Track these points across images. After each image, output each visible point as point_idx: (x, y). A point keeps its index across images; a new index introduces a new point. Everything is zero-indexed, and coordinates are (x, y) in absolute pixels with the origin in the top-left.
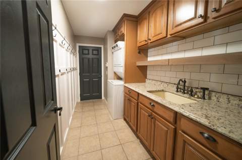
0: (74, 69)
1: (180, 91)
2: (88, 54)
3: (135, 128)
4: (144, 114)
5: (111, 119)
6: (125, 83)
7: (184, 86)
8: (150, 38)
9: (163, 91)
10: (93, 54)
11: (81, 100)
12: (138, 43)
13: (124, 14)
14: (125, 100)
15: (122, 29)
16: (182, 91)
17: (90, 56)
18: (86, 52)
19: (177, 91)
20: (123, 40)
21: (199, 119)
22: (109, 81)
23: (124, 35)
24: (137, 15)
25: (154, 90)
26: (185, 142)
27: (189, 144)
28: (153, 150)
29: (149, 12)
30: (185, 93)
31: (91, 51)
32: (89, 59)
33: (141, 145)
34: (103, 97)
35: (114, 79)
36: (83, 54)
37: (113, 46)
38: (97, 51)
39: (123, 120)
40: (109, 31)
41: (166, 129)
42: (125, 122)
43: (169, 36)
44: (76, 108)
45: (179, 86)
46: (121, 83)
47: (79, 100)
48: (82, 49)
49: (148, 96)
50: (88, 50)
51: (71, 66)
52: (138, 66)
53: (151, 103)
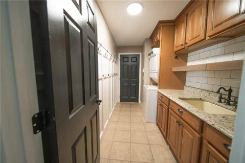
0: (116, 75)
1: (225, 102)
2: (128, 61)
3: (165, 134)
4: (174, 121)
5: (144, 121)
6: (159, 88)
7: (230, 96)
8: (187, 41)
9: (201, 99)
10: (132, 61)
11: (121, 101)
12: (175, 47)
13: (160, 21)
14: (158, 105)
15: (158, 36)
16: (227, 102)
17: (130, 63)
18: (126, 60)
19: (220, 101)
20: (158, 47)
21: (224, 129)
22: (145, 86)
23: (159, 42)
24: (174, 19)
25: (188, 97)
26: (209, 153)
27: (212, 156)
28: (180, 158)
29: (187, 14)
30: (229, 105)
31: (130, 59)
32: (128, 66)
33: (170, 152)
34: (140, 101)
35: (151, 85)
36: (123, 61)
37: (149, 53)
38: (135, 59)
39: (155, 125)
40: (146, 39)
41: (192, 138)
42: (157, 126)
43: (207, 38)
44: (116, 107)
45: (223, 96)
46: (156, 88)
47: (119, 101)
48: (123, 57)
49: (177, 103)
50: (128, 58)
51: (113, 71)
52: (174, 72)
53: (179, 110)
